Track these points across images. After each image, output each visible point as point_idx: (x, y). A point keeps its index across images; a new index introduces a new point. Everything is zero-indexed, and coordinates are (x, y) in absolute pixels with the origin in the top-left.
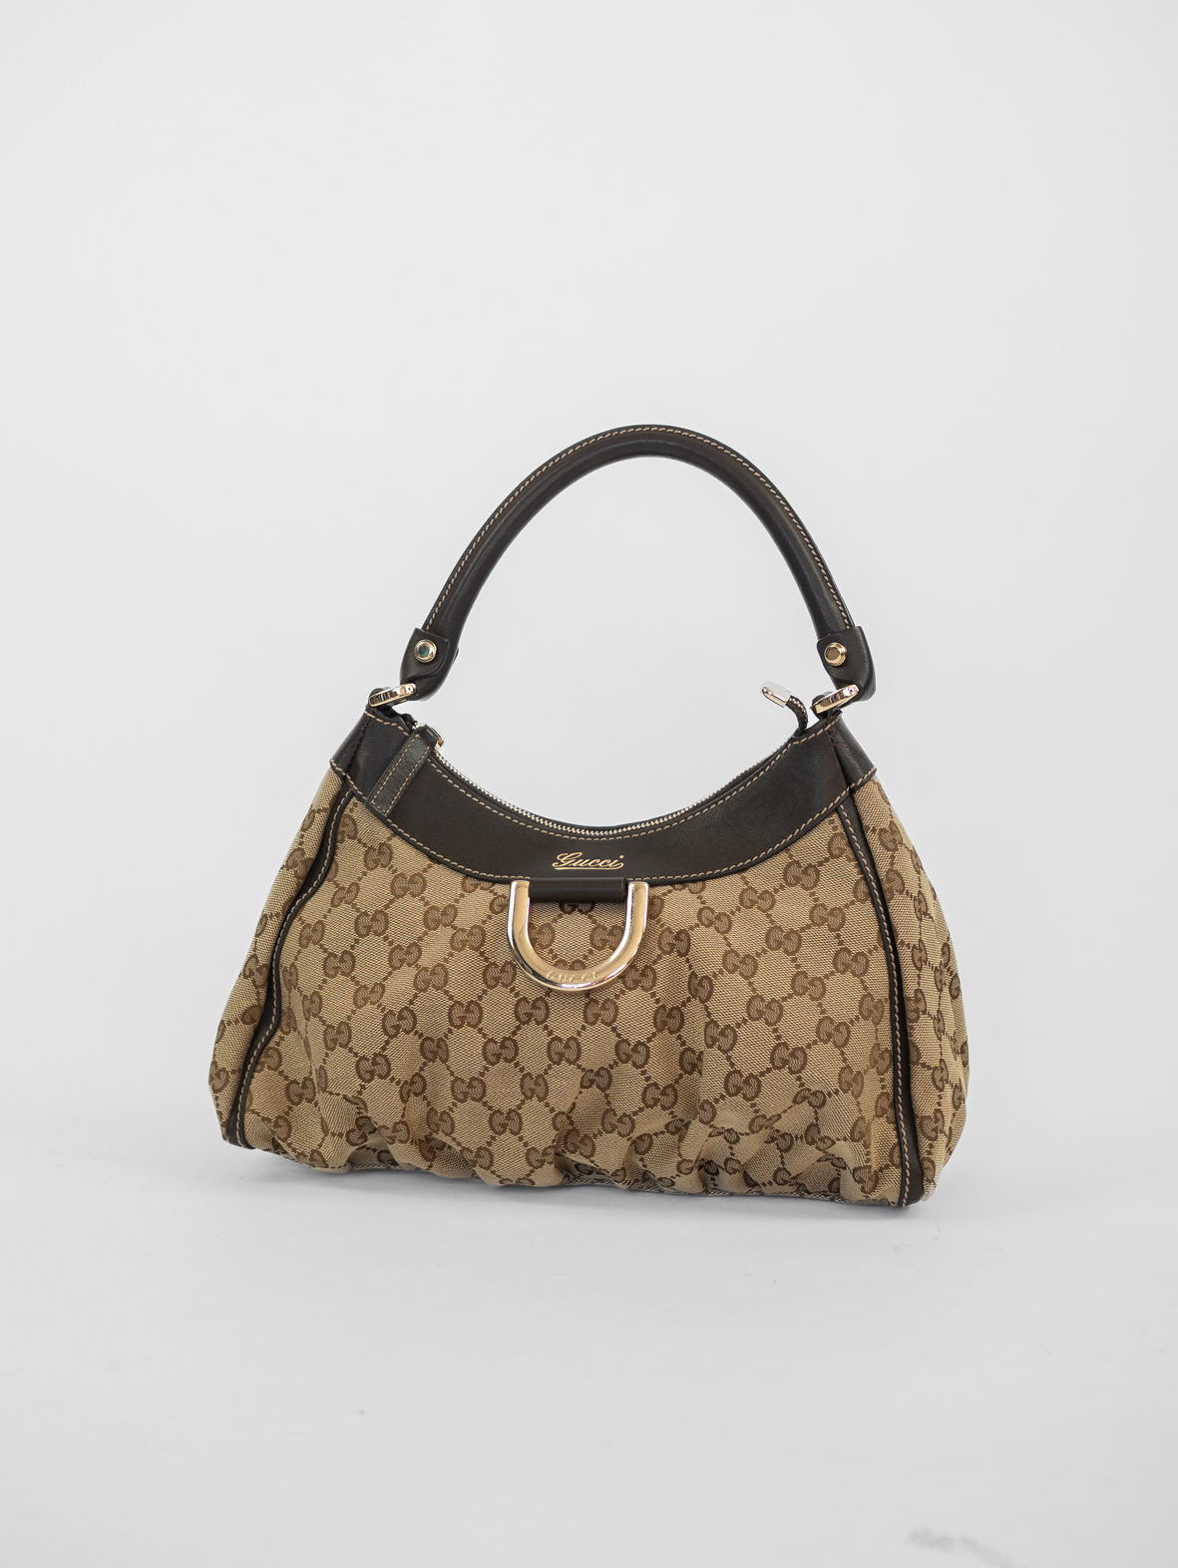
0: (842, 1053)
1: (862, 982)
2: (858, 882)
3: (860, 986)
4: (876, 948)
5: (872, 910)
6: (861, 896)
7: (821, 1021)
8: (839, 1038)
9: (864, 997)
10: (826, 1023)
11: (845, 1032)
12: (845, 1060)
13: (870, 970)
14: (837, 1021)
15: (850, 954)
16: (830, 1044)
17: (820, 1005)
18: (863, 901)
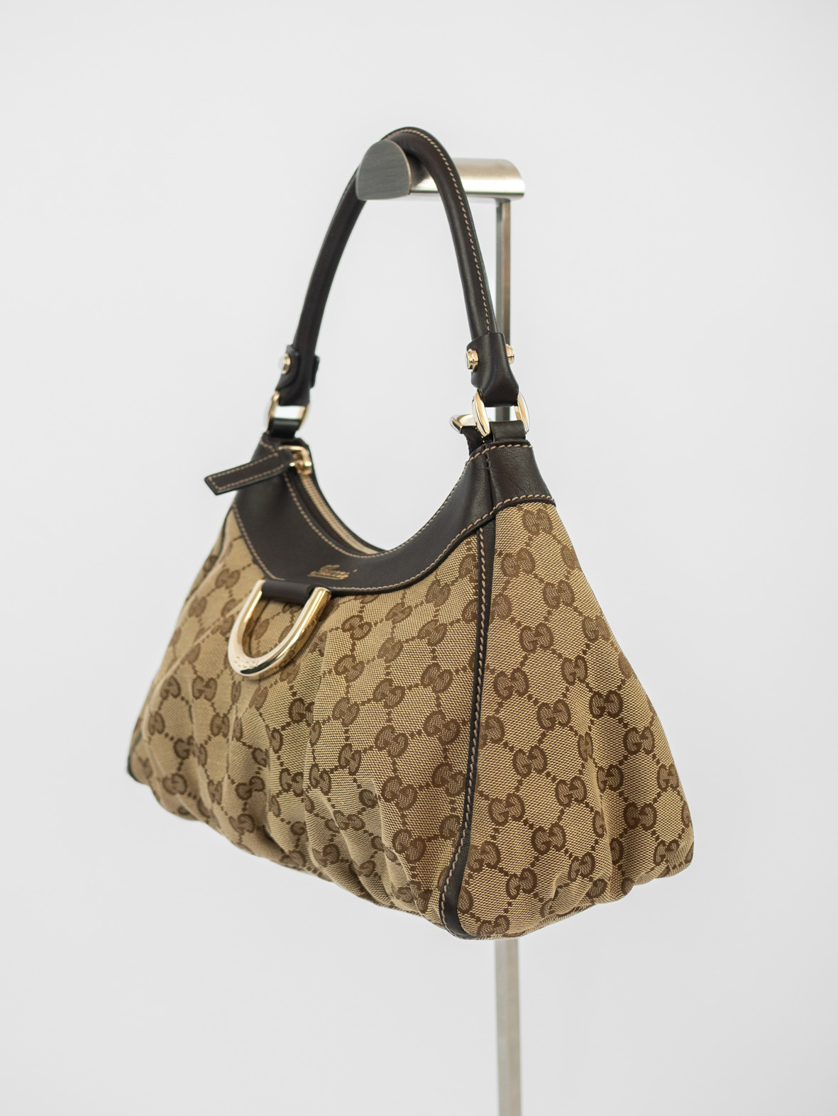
0: (394, 763)
1: (438, 698)
2: (471, 602)
3: (434, 702)
4: (464, 669)
5: (474, 632)
6: (468, 616)
7: (384, 728)
8: (395, 748)
9: (433, 713)
10: (388, 732)
11: (402, 743)
12: (395, 770)
13: (450, 689)
14: (398, 731)
15: (438, 670)
16: (384, 752)
17: (389, 714)
18: (468, 621)
